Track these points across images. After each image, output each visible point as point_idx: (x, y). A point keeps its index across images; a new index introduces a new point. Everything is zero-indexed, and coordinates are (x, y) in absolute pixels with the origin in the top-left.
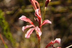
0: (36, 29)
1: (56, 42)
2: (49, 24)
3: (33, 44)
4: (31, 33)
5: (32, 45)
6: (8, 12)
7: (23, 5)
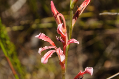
0: (57, 51)
1: (87, 73)
2: (76, 45)
3: (52, 76)
4: (50, 56)
5: (50, 76)
6: (16, 28)
7: (37, 18)
